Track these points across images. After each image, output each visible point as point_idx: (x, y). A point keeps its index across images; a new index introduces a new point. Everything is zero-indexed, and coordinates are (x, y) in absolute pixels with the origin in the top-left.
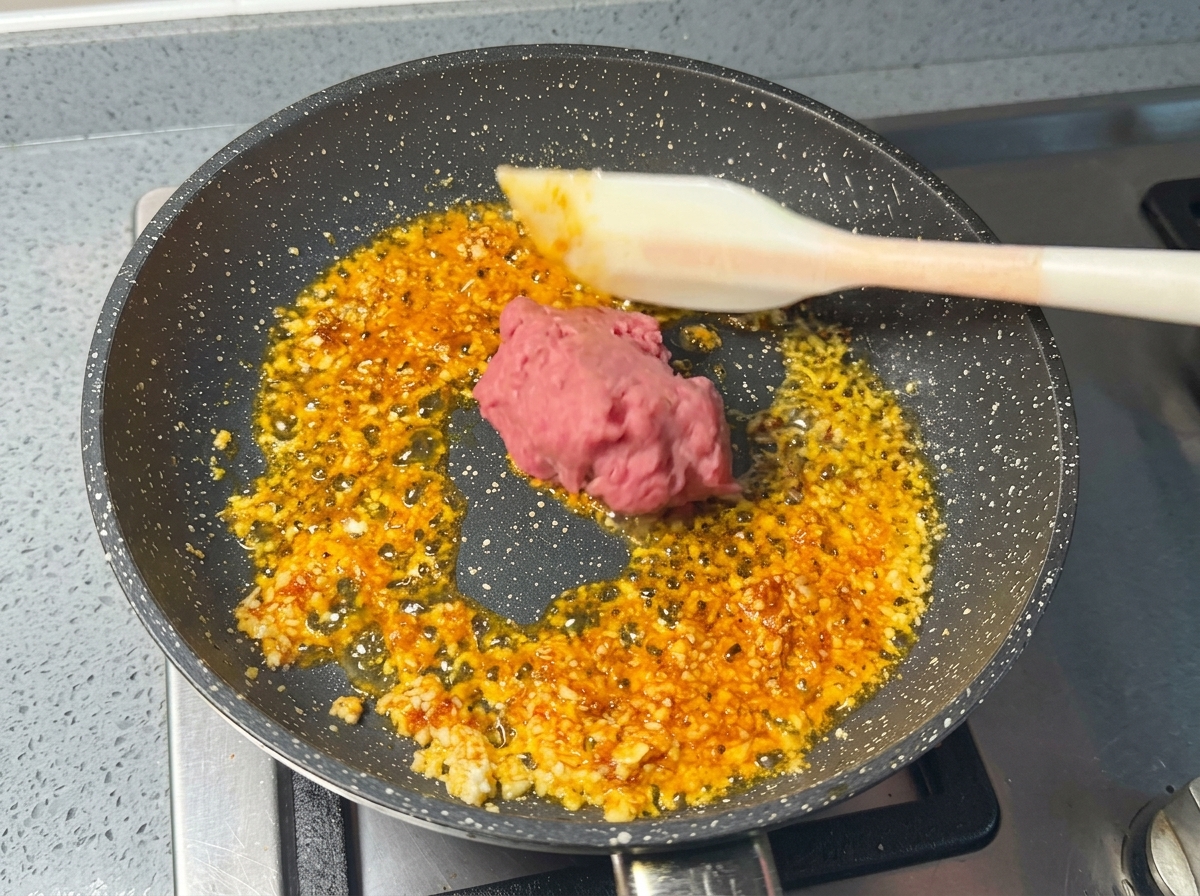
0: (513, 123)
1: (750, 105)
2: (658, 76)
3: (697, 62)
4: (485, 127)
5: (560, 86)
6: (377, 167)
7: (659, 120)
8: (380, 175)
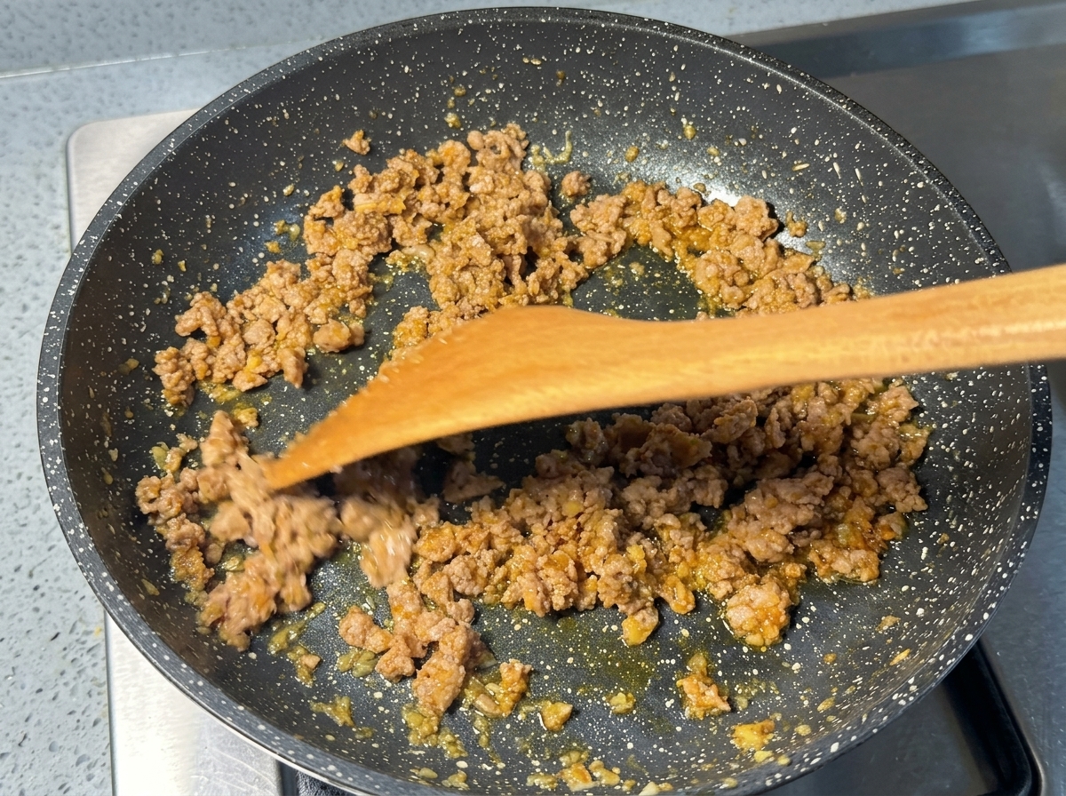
0: (529, 84)
1: (766, 86)
2: (676, 49)
3: (716, 37)
4: (501, 86)
5: (578, 50)
6: (390, 116)
7: (674, 93)
8: (392, 124)
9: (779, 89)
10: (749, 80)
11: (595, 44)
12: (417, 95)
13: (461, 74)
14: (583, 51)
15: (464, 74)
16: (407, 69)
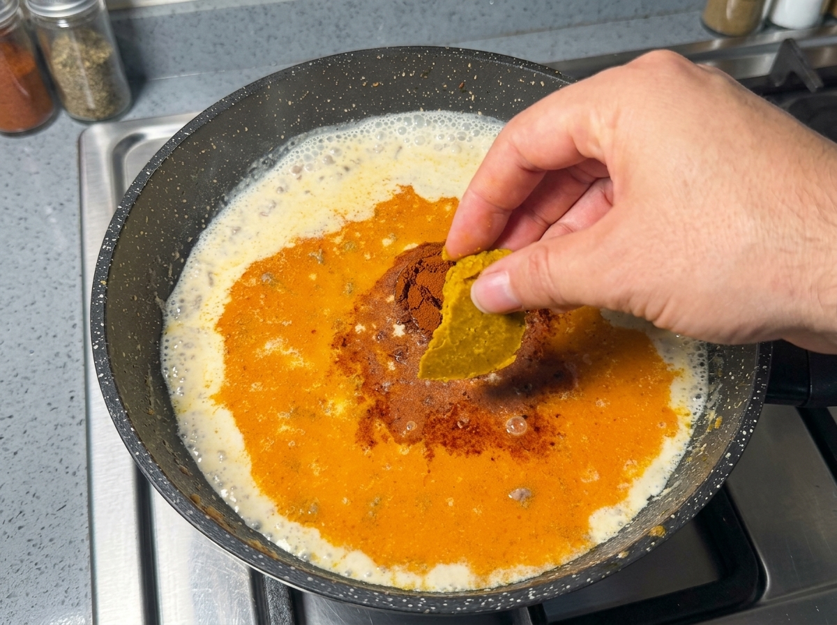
1: (533, 83)
3: (496, 55)
7: (471, 96)
9: (542, 83)
10: (521, 80)
11: (415, 69)
12: (299, 120)
13: (326, 101)
14: (407, 74)
15: (329, 101)
16: (290, 103)
